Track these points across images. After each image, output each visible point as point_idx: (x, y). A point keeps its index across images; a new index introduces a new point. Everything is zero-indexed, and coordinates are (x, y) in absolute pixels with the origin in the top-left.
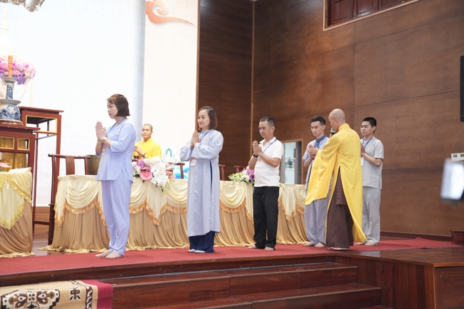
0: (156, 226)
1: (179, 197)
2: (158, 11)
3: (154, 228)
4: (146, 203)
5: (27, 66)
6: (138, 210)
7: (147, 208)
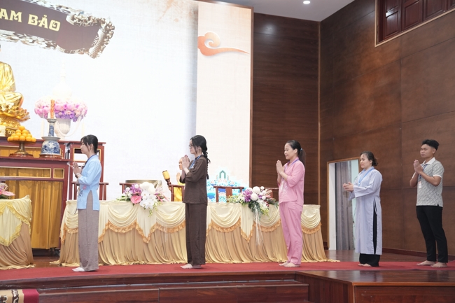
0: (147, 244)
1: (169, 218)
2: (210, 44)
3: (145, 246)
4: (135, 224)
5: (77, 106)
6: (127, 230)
7: (137, 228)
